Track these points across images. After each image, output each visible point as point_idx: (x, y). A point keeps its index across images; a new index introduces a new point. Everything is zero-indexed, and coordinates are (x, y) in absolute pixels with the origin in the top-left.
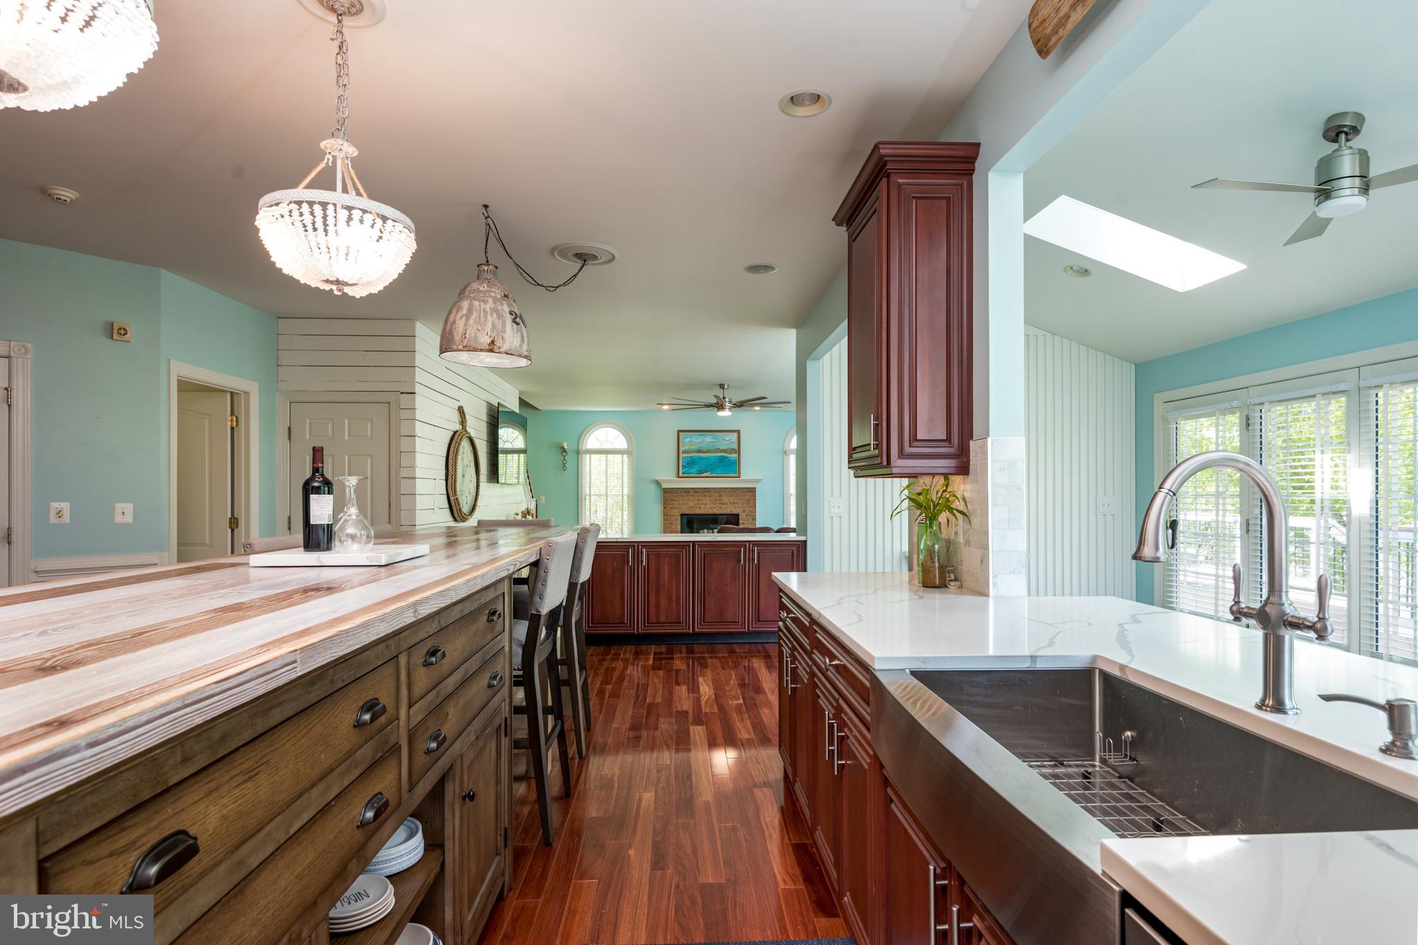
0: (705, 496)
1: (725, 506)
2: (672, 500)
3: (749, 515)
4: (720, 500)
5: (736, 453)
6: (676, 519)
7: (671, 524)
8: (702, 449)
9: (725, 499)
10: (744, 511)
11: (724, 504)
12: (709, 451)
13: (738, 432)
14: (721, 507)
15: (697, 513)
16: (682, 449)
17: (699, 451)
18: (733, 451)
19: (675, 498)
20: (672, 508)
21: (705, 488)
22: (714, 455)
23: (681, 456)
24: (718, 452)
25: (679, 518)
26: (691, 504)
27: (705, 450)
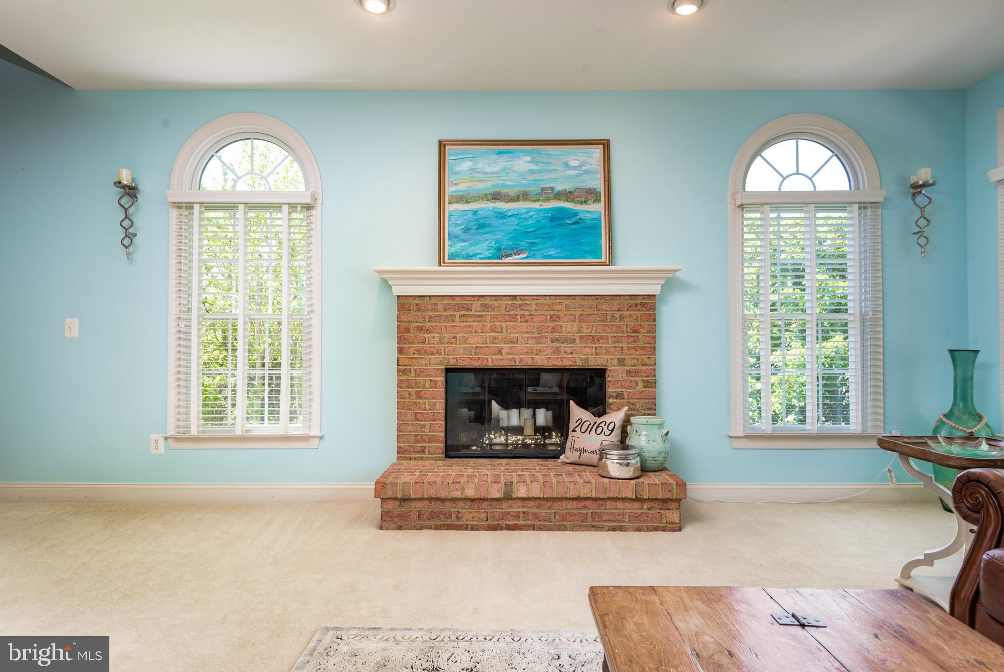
0: (513, 318)
1: (568, 347)
2: (420, 329)
3: (637, 373)
4: (553, 330)
5: (597, 200)
6: (434, 384)
7: (419, 395)
8: (503, 191)
9: (570, 329)
10: (621, 362)
11: (565, 341)
12: (524, 196)
13: (606, 145)
14: (557, 350)
15: (490, 364)
16: (450, 190)
17: (496, 197)
18: (590, 195)
19: (428, 325)
20: (419, 351)
21: (514, 297)
22: (536, 205)
23: (449, 208)
24: (548, 199)
25: (441, 379)
26: (474, 340)
27: (512, 193)
